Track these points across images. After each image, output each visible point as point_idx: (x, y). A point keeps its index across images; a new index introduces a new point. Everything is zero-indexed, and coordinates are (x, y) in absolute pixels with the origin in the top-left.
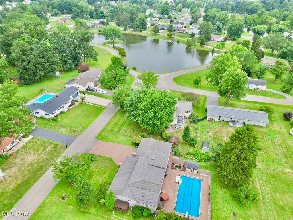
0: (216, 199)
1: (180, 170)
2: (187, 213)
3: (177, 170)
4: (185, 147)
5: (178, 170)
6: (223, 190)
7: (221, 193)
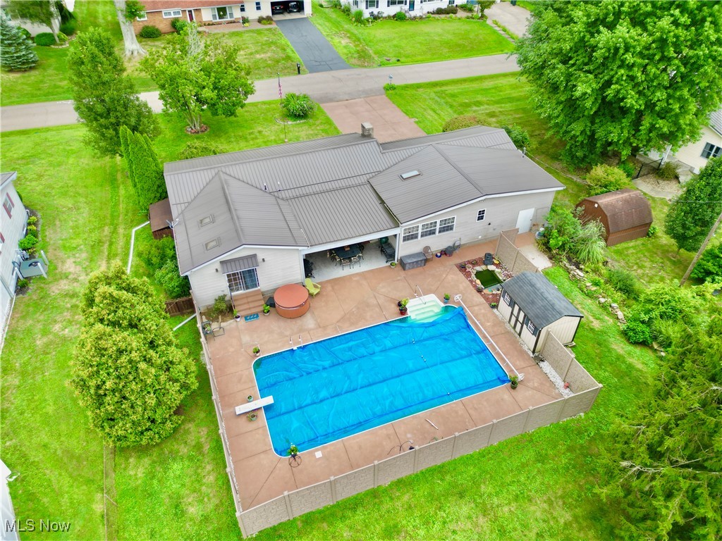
0: (461, 495)
1: (479, 291)
2: (269, 400)
3: (471, 281)
4: (647, 264)
5: (475, 286)
6: (564, 516)
7: (537, 510)
